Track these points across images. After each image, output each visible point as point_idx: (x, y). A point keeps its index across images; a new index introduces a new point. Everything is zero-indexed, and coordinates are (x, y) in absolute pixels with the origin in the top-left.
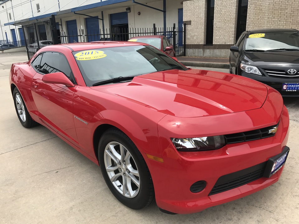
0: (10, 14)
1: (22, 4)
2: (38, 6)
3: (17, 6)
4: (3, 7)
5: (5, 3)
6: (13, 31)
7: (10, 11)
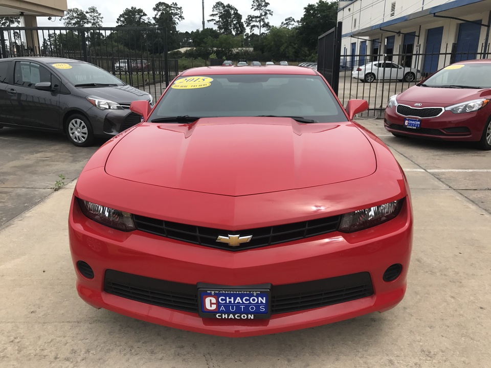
0: (355, 20)
1: (374, 4)
2: (393, 6)
3: (367, 7)
4: (349, 9)
5: (353, 4)
6: (353, 45)
7: (356, 16)
